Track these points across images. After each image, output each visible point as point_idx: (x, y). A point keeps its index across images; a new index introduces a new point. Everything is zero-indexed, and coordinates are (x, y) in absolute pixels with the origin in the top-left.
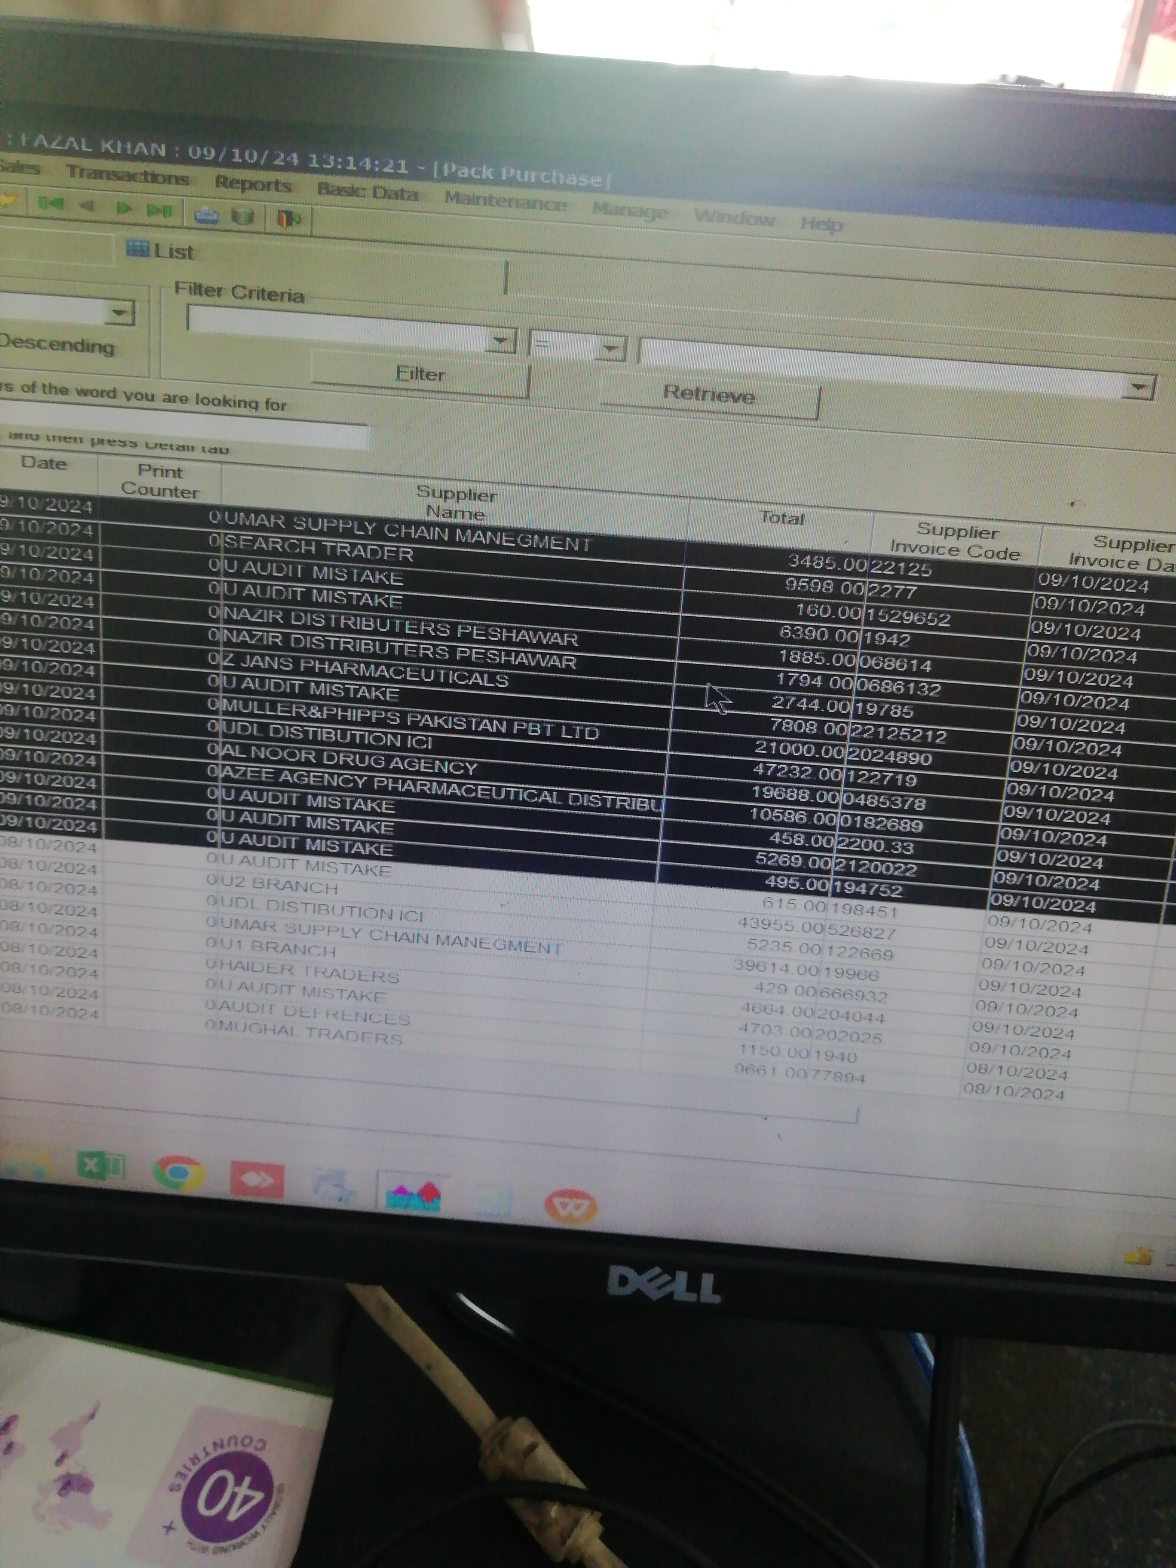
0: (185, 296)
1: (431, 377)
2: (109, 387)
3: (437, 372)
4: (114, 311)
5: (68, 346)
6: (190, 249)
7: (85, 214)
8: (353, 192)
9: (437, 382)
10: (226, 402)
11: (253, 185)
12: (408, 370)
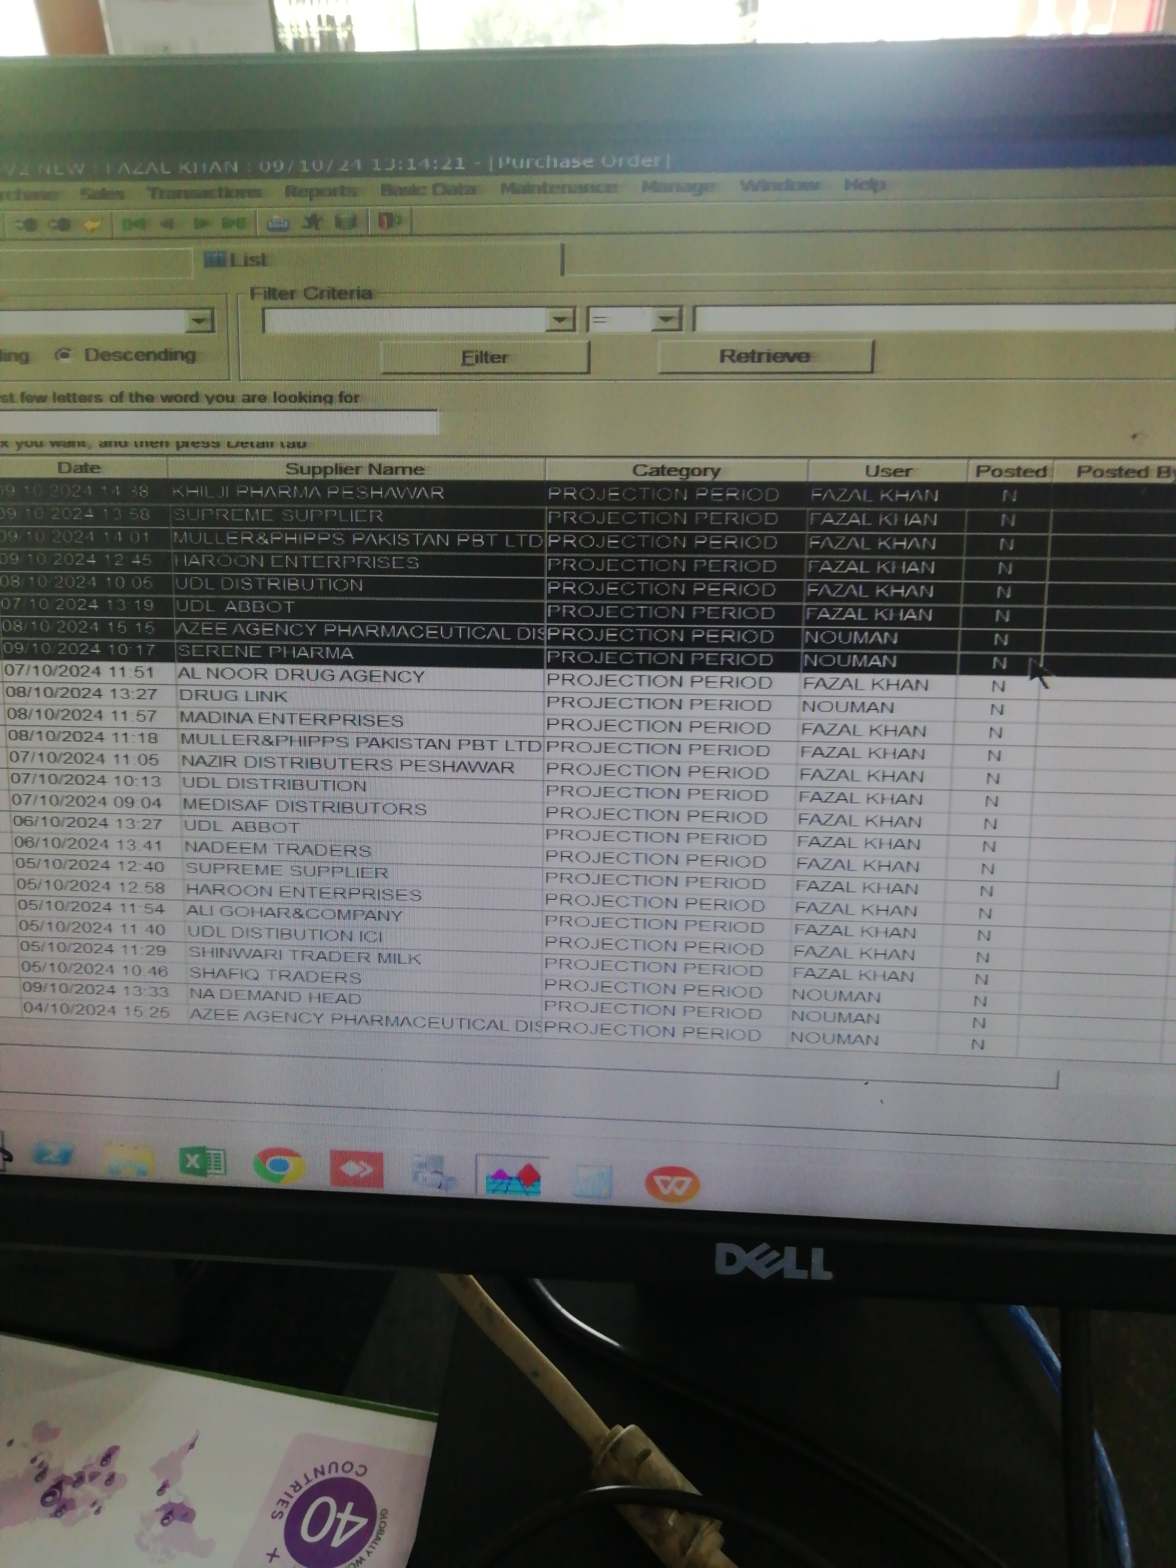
0: (260, 302)
1: (496, 360)
2: (192, 392)
3: (501, 353)
4: (195, 320)
5: (152, 356)
6: (263, 256)
7: (165, 232)
8: (414, 191)
9: (501, 364)
10: (301, 398)
11: (320, 192)
12: (473, 355)
